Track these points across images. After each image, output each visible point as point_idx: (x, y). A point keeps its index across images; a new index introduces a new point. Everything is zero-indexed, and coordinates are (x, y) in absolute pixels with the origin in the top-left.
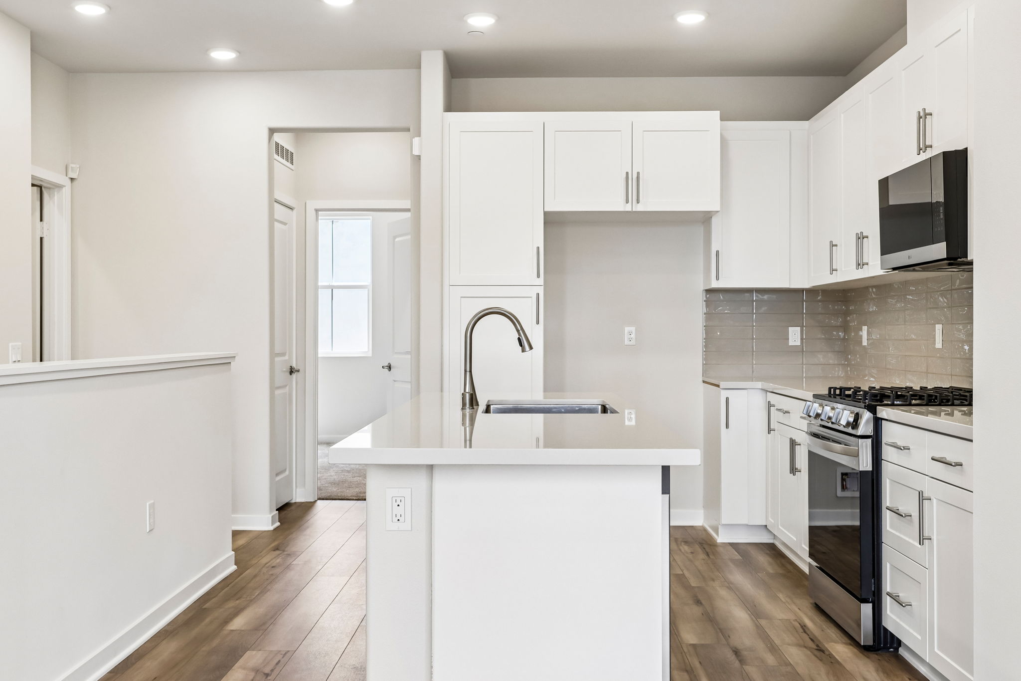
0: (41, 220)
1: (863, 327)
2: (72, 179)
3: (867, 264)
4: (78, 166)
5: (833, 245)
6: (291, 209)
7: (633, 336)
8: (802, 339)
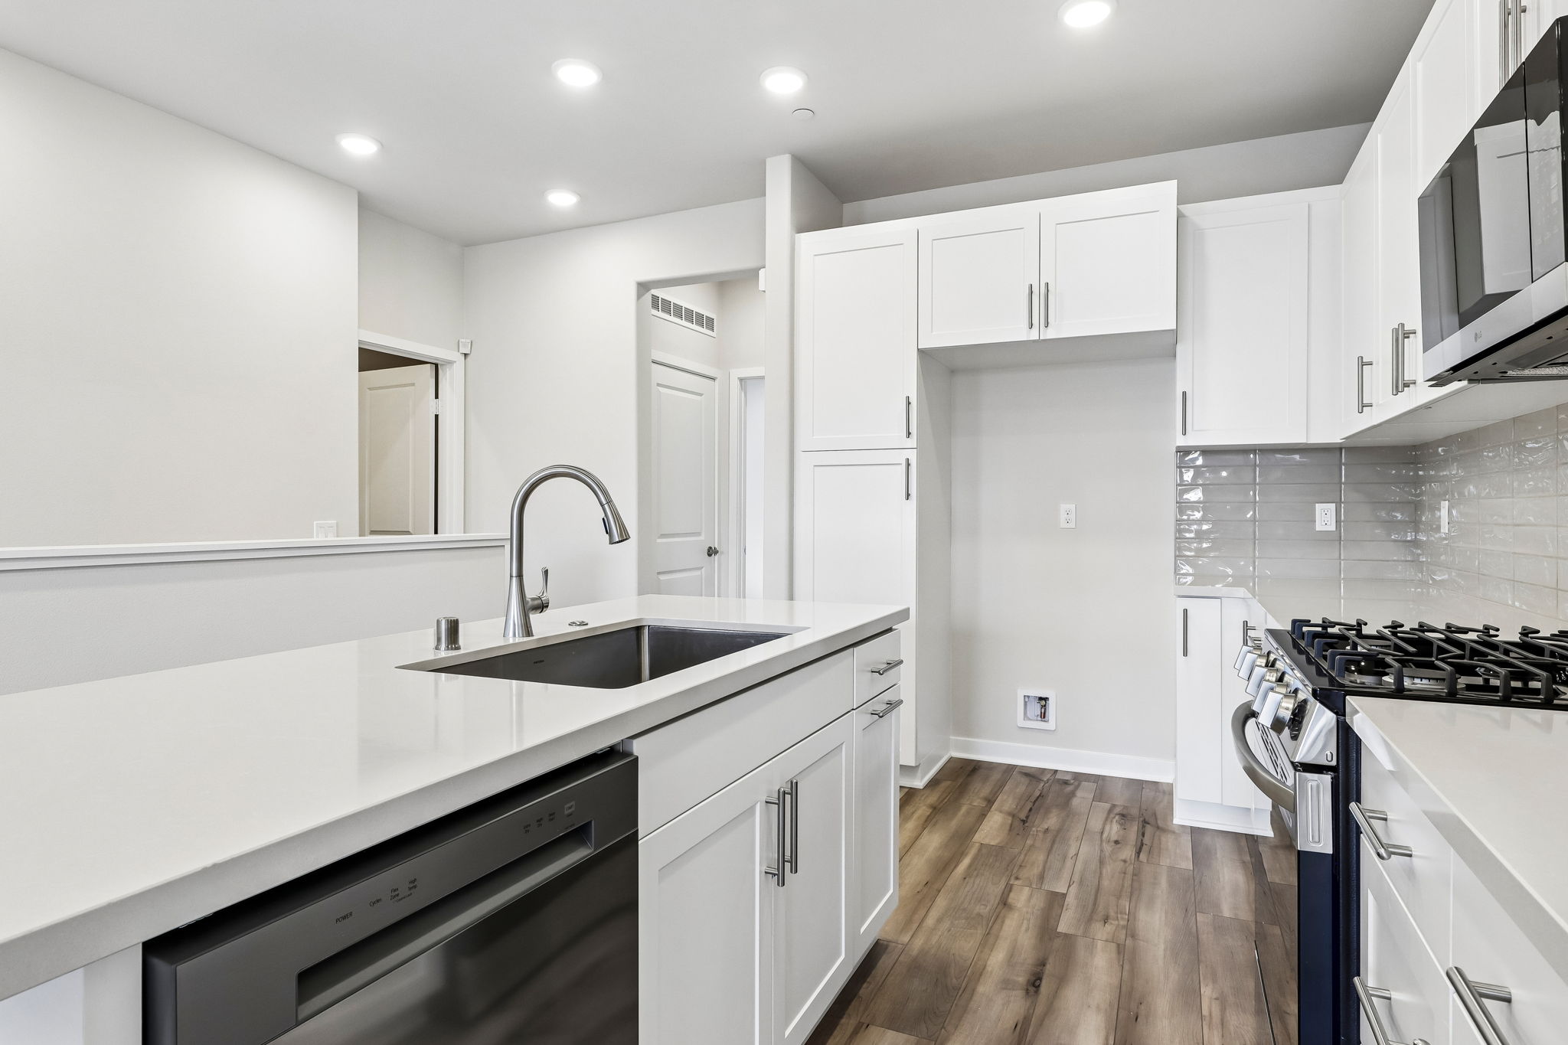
0: (437, 397)
1: (1442, 502)
2: (466, 355)
3: (1415, 383)
4: (469, 341)
5: (1362, 364)
6: (714, 379)
7: (1072, 516)
8: (1338, 522)
